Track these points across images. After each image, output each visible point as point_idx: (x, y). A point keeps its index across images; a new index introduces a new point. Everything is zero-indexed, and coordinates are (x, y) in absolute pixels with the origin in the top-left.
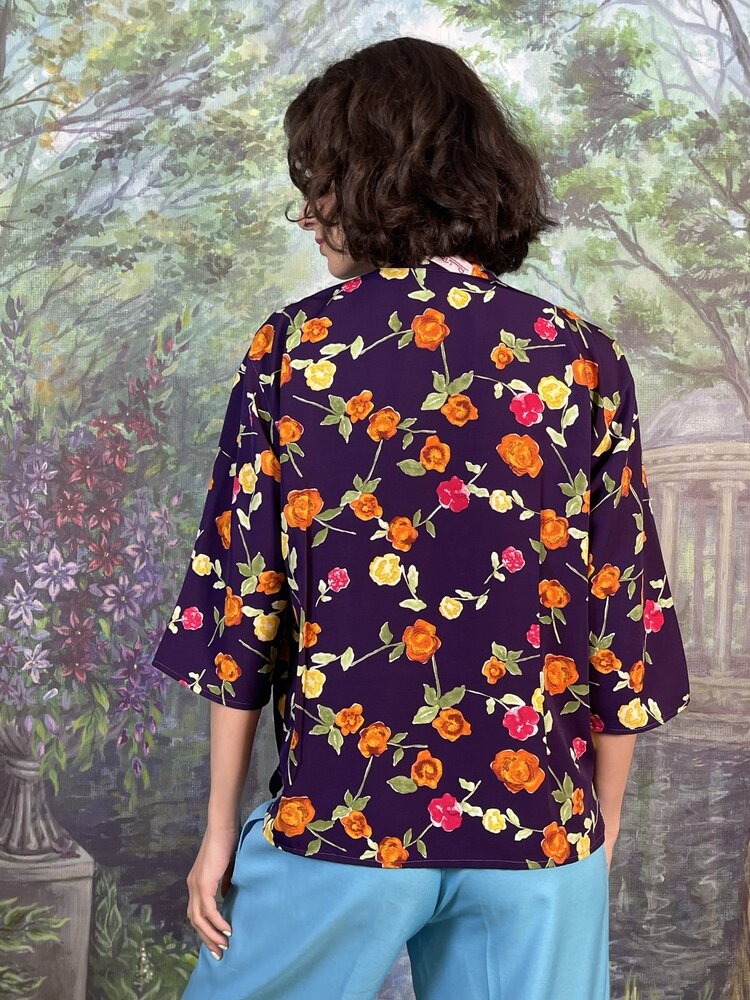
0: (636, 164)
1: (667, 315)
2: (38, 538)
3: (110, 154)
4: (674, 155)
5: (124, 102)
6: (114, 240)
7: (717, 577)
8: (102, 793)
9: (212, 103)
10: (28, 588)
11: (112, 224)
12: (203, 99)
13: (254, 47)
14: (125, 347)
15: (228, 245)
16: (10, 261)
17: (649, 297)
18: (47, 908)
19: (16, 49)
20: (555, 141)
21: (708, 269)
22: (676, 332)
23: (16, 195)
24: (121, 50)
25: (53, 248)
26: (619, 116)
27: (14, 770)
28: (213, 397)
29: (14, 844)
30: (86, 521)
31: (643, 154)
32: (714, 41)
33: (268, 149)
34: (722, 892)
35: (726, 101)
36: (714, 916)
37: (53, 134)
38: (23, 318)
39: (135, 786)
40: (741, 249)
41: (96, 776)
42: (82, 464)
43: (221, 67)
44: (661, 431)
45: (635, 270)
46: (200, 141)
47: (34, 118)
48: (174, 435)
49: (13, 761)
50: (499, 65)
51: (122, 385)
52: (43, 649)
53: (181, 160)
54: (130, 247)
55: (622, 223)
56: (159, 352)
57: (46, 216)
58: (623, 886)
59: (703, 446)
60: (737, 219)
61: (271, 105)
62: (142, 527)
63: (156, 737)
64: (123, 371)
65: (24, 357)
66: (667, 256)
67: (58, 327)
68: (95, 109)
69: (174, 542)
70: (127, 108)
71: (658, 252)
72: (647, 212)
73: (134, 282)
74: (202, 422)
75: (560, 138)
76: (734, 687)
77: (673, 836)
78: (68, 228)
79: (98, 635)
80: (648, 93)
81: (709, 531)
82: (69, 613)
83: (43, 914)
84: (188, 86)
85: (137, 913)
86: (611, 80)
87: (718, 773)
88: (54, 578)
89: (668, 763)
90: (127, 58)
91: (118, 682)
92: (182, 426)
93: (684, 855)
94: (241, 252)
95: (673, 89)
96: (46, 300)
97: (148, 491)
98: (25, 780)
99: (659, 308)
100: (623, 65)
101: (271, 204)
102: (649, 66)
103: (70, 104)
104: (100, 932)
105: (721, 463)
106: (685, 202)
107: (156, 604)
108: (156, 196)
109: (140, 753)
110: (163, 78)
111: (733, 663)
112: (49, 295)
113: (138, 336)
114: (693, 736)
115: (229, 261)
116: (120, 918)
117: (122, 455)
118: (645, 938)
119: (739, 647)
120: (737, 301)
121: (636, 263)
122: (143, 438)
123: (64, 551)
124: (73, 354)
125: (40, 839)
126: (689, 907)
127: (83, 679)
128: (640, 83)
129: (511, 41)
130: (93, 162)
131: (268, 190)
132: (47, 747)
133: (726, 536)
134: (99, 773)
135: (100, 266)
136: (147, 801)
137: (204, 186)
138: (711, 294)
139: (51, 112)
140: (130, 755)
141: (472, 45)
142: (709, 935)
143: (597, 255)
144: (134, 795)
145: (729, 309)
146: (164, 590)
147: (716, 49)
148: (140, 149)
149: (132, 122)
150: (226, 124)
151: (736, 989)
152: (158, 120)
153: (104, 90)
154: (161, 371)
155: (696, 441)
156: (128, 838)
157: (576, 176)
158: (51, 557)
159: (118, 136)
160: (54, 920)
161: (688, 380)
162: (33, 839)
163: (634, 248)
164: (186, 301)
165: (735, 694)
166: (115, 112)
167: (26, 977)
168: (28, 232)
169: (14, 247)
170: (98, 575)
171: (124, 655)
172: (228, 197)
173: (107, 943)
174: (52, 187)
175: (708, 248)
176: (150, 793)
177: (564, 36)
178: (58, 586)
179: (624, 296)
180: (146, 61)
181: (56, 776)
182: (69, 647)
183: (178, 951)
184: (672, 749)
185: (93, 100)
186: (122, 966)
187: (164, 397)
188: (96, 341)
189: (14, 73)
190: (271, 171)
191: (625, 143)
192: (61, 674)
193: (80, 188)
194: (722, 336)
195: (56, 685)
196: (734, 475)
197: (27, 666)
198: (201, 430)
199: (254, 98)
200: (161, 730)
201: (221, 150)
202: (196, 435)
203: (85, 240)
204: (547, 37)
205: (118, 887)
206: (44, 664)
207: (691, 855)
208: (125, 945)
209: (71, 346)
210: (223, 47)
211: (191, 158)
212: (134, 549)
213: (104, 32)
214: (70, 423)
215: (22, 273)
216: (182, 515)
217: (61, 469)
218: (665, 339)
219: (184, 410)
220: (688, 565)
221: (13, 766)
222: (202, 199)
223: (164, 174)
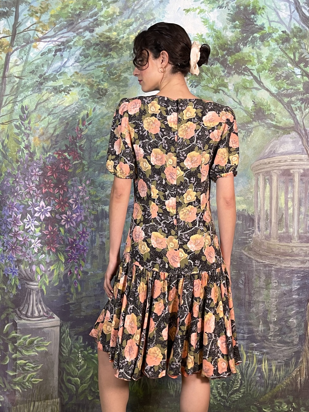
0: (259, 51)
1: (272, 107)
2: (36, 197)
3: (60, 50)
4: (274, 47)
5: (65, 30)
6: (62, 83)
7: (293, 206)
8: (63, 294)
9: (98, 30)
10: (32, 217)
11: (61, 77)
12: (95, 29)
13: (115, 8)
14: (67, 124)
15: (106, 84)
16: (22, 92)
17: (265, 101)
18: (43, 338)
19: (23, 11)
20: (229, 43)
21: (287, 90)
22: (276, 114)
23: (24, 66)
24: (63, 10)
25: (39, 86)
26: (253, 33)
27: (29, 286)
28: (101, 142)
29: (29, 314)
30: (54, 190)
31: (262, 47)
32: (288, 4)
33: (120, 47)
34: (298, 324)
35: (293, 27)
36: (295, 333)
37: (38, 43)
38: (28, 113)
39: (75, 291)
40: (299, 82)
41: (59, 287)
42: (52, 168)
43: (102, 16)
44: (271, 151)
45: (260, 91)
46: (94, 44)
47: (30, 37)
48: (87, 157)
49: (28, 282)
50: (207, 14)
51: (66, 138)
52: (38, 240)
53: (87, 52)
54: (68, 86)
55: (255, 73)
56: (81, 126)
57: (36, 74)
58: (261, 323)
59: (288, 157)
60: (298, 71)
61: (121, 31)
62: (76, 193)
63: (83, 272)
64: (67, 133)
65: (28, 128)
66: (272, 85)
67: (41, 117)
68: (54, 33)
69: (88, 198)
70: (66, 33)
71: (268, 84)
72: (264, 69)
73: (70, 99)
74: (97, 152)
75: (231, 41)
76: (301, 247)
77: (279, 303)
78: (44, 79)
79: (59, 234)
80: (263, 24)
81: (290, 188)
82: (48, 226)
83: (41, 340)
84: (89, 24)
85: (77, 339)
86: (249, 19)
87: (295, 279)
88: (42, 212)
89: (277, 276)
90: (66, 14)
91: (67, 252)
92: (90, 153)
93: (284, 310)
94: (111, 87)
95: (273, 23)
96: (36, 107)
97: (77, 178)
98: (33, 290)
99: (269, 105)
100: (254, 14)
101: (122, 68)
102: (263, 14)
103: (44, 31)
104: (63, 347)
105: (294, 163)
106: (278, 65)
107: (81, 221)
108: (78, 66)
109: (77, 278)
110: (80, 21)
111: (300, 238)
112: (38, 104)
113: (72, 120)
114: (286, 266)
115: (106, 90)
116: (70, 341)
117: (67, 165)
118: (270, 342)
119: (302, 231)
120: (298, 102)
121: (260, 88)
122: (75, 159)
123: (46, 202)
124: (47, 127)
125: (39, 312)
126: (286, 330)
127: (54, 250)
128: (260, 20)
129: (211, 5)
130: (53, 53)
131: (121, 63)
132: (41, 277)
133: (296, 189)
134: (61, 286)
135: (57, 93)
136: (80, 297)
137: (96, 62)
138: (289, 99)
139: (37, 35)
140: (73, 279)
141: (197, 7)
142: (293, 340)
143: (246, 85)
144: (75, 294)
145: (295, 105)
146: (84, 216)
147: (288, 7)
148: (71, 48)
149: (68, 38)
150: (104, 38)
151: (304, 360)
152: (78, 37)
153: (57, 26)
154: (81, 133)
155: (284, 155)
156: (73, 311)
157: (237, 56)
158: (41, 205)
159: (63, 43)
160: (45, 342)
161: (281, 131)
162: (37, 312)
163: (259, 83)
164: (90, 106)
165: (301, 249)
166: (61, 34)
167: (35, 364)
168: (30, 81)
169: (23, 86)
170: (59, 211)
171: (70, 241)
172: (106, 66)
173: (66, 351)
174: (38, 63)
175: (287, 82)
176: (81, 293)
177: (232, 3)
178: (44, 215)
179: (256, 101)
180: (73, 14)
181: (45, 287)
182: (48, 238)
183: (93, 353)
184: (278, 270)
185: (53, 30)
186: (72, 359)
187: (83, 143)
188: (56, 122)
189: (22, 20)
190: (122, 56)
191: (255, 43)
192: (46, 249)
193: (49, 63)
194: (293, 115)
195: (44, 253)
196: (299, 167)
197: (33, 246)
198: (97, 156)
199: (114, 28)
200: (85, 269)
201: (102, 48)
202: (95, 157)
203: (51, 83)
204: (225, 3)
205: (69, 329)
206: (39, 245)
207: (286, 310)
208: (73, 351)
209: (46, 124)
210: (102, 9)
211: (91, 51)
212: (72, 201)
213: (57, 4)
214: (47, 153)
215: (27, 96)
216: (91, 187)
217: (44, 171)
218: (272, 116)
219: (91, 147)
220: (282, 201)
221: (28, 284)
222: (95, 67)
223: (81, 57)
